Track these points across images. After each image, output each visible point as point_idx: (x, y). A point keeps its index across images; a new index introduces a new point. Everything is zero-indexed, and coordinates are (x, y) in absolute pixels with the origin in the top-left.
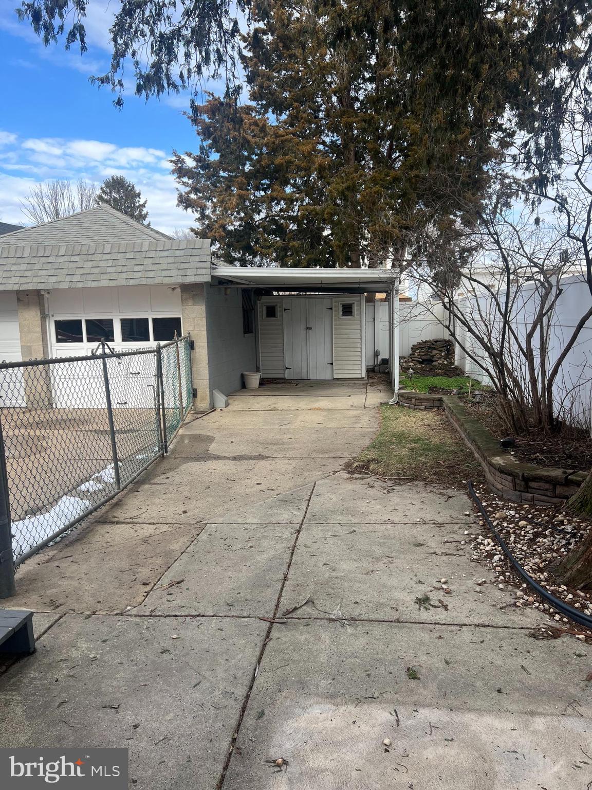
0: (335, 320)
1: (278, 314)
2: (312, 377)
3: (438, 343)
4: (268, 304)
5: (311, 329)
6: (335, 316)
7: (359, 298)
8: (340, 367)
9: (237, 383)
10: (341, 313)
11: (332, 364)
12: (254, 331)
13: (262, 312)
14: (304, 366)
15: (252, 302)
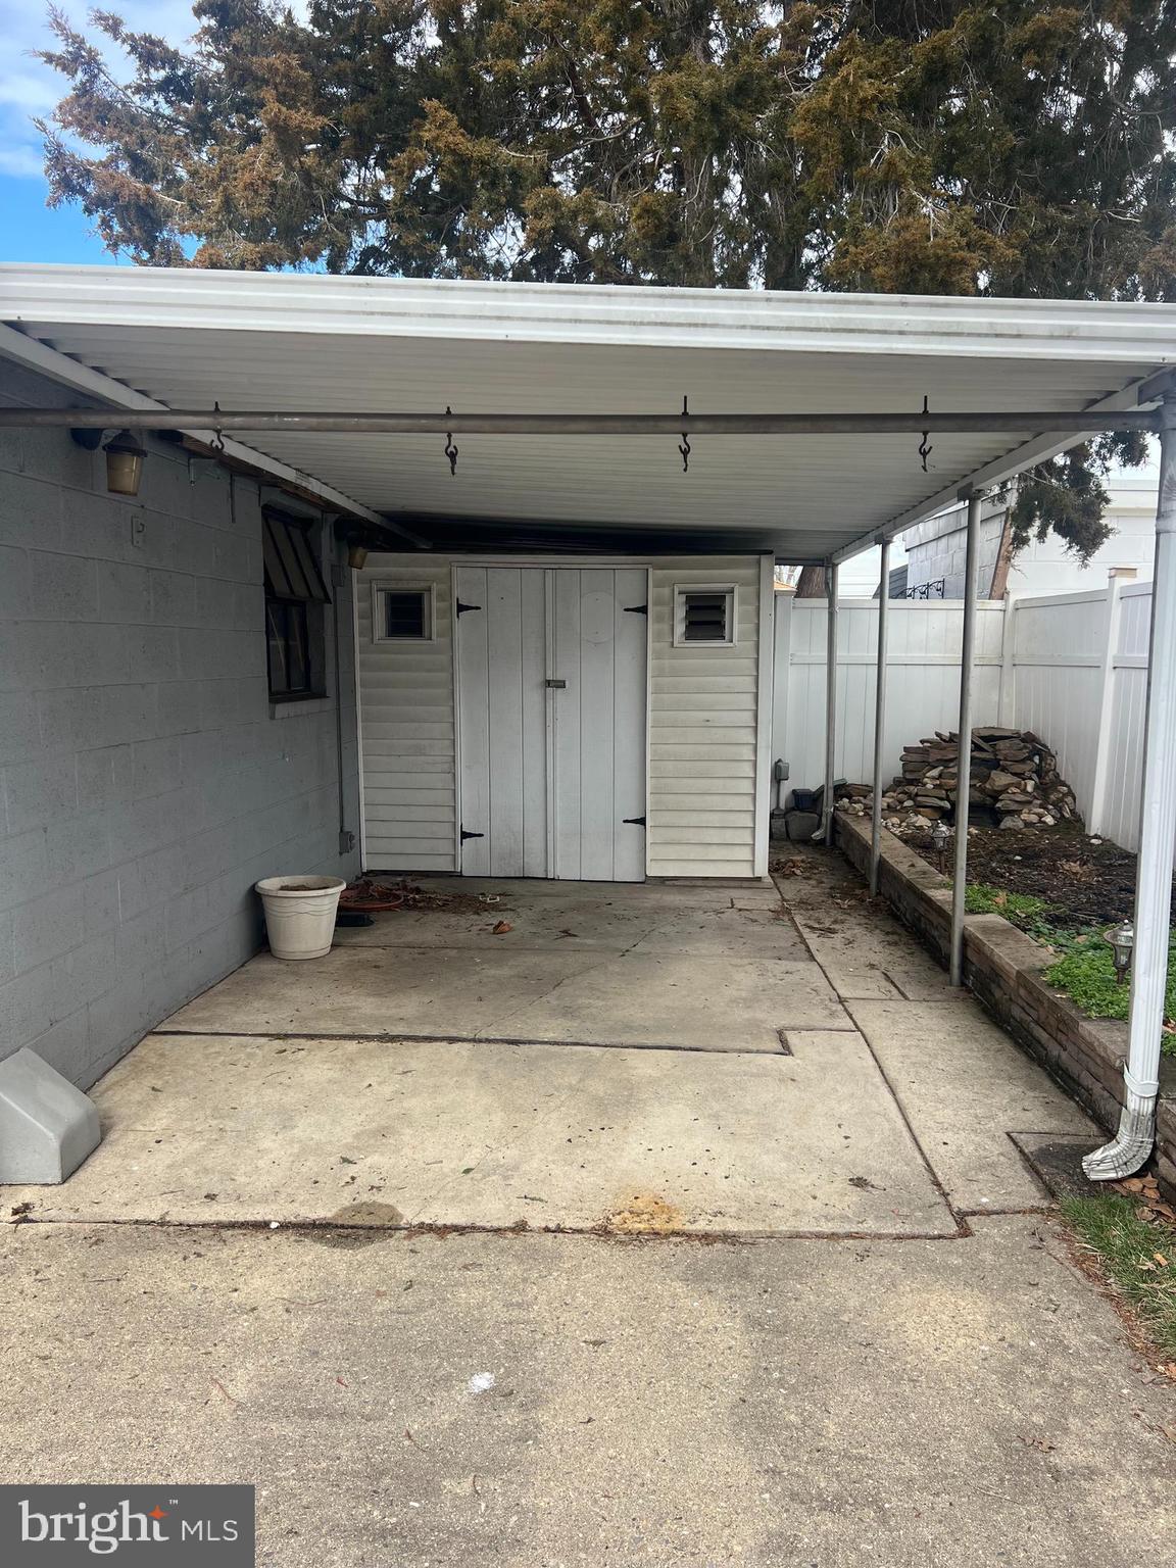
0: (658, 656)
1: (435, 623)
2: (564, 869)
3: (1001, 744)
4: (393, 585)
5: (561, 685)
6: (659, 637)
7: (749, 573)
8: (673, 834)
9: (228, 930)
10: (680, 628)
11: (642, 821)
12: (331, 691)
13: (368, 615)
14: (534, 823)
15: (327, 579)
